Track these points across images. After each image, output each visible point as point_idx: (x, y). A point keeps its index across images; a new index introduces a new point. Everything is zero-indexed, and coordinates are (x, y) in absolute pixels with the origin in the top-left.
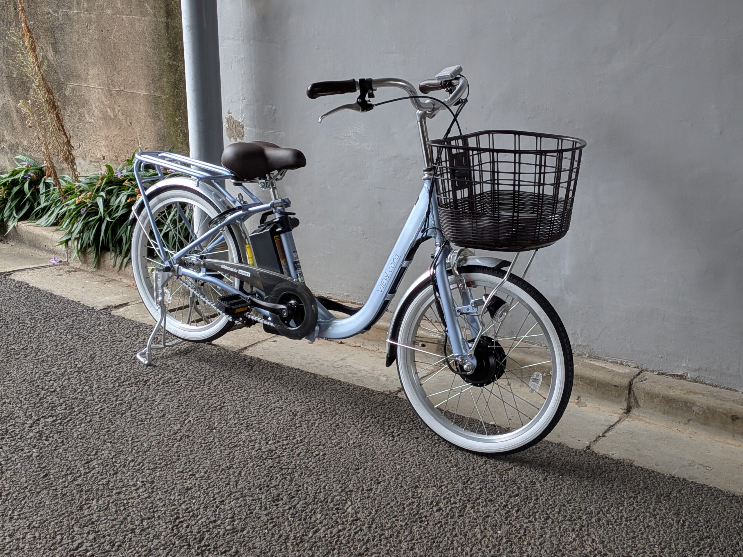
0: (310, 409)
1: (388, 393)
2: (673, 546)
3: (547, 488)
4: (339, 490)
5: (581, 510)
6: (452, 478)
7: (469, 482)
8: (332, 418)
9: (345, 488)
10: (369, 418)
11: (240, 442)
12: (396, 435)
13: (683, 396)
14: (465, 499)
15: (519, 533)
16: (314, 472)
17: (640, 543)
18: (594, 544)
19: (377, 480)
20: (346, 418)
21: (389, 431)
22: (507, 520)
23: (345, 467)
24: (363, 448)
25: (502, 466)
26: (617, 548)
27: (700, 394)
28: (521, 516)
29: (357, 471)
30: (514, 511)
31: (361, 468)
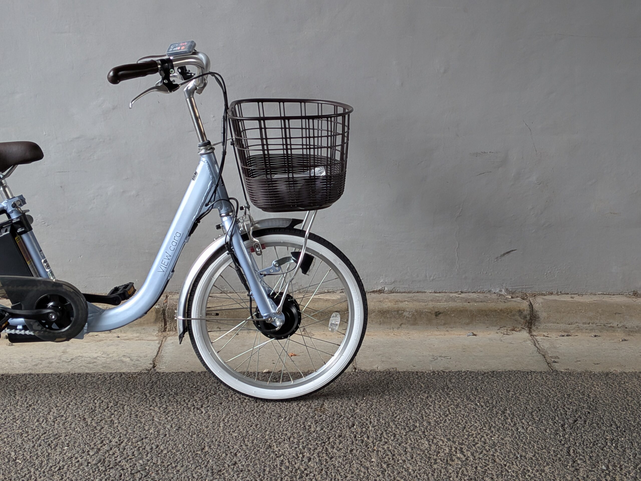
0: (92, 409)
1: (146, 372)
2: (494, 425)
3: (367, 411)
4: (209, 474)
5: (409, 420)
6: (289, 428)
7: (307, 427)
8: (124, 411)
9: (212, 470)
10: (157, 399)
11: (59, 463)
12: (199, 407)
13: (394, 306)
14: (320, 443)
15: (388, 455)
16: (168, 466)
17: (472, 430)
18: (445, 443)
19: (231, 453)
20: (136, 406)
21: (189, 406)
22: (368, 448)
23: (191, 451)
24: (184, 427)
25: (315, 404)
26: (463, 440)
27: (405, 301)
28: (375, 441)
29: (204, 451)
30: (366, 439)
31: (205, 447)
